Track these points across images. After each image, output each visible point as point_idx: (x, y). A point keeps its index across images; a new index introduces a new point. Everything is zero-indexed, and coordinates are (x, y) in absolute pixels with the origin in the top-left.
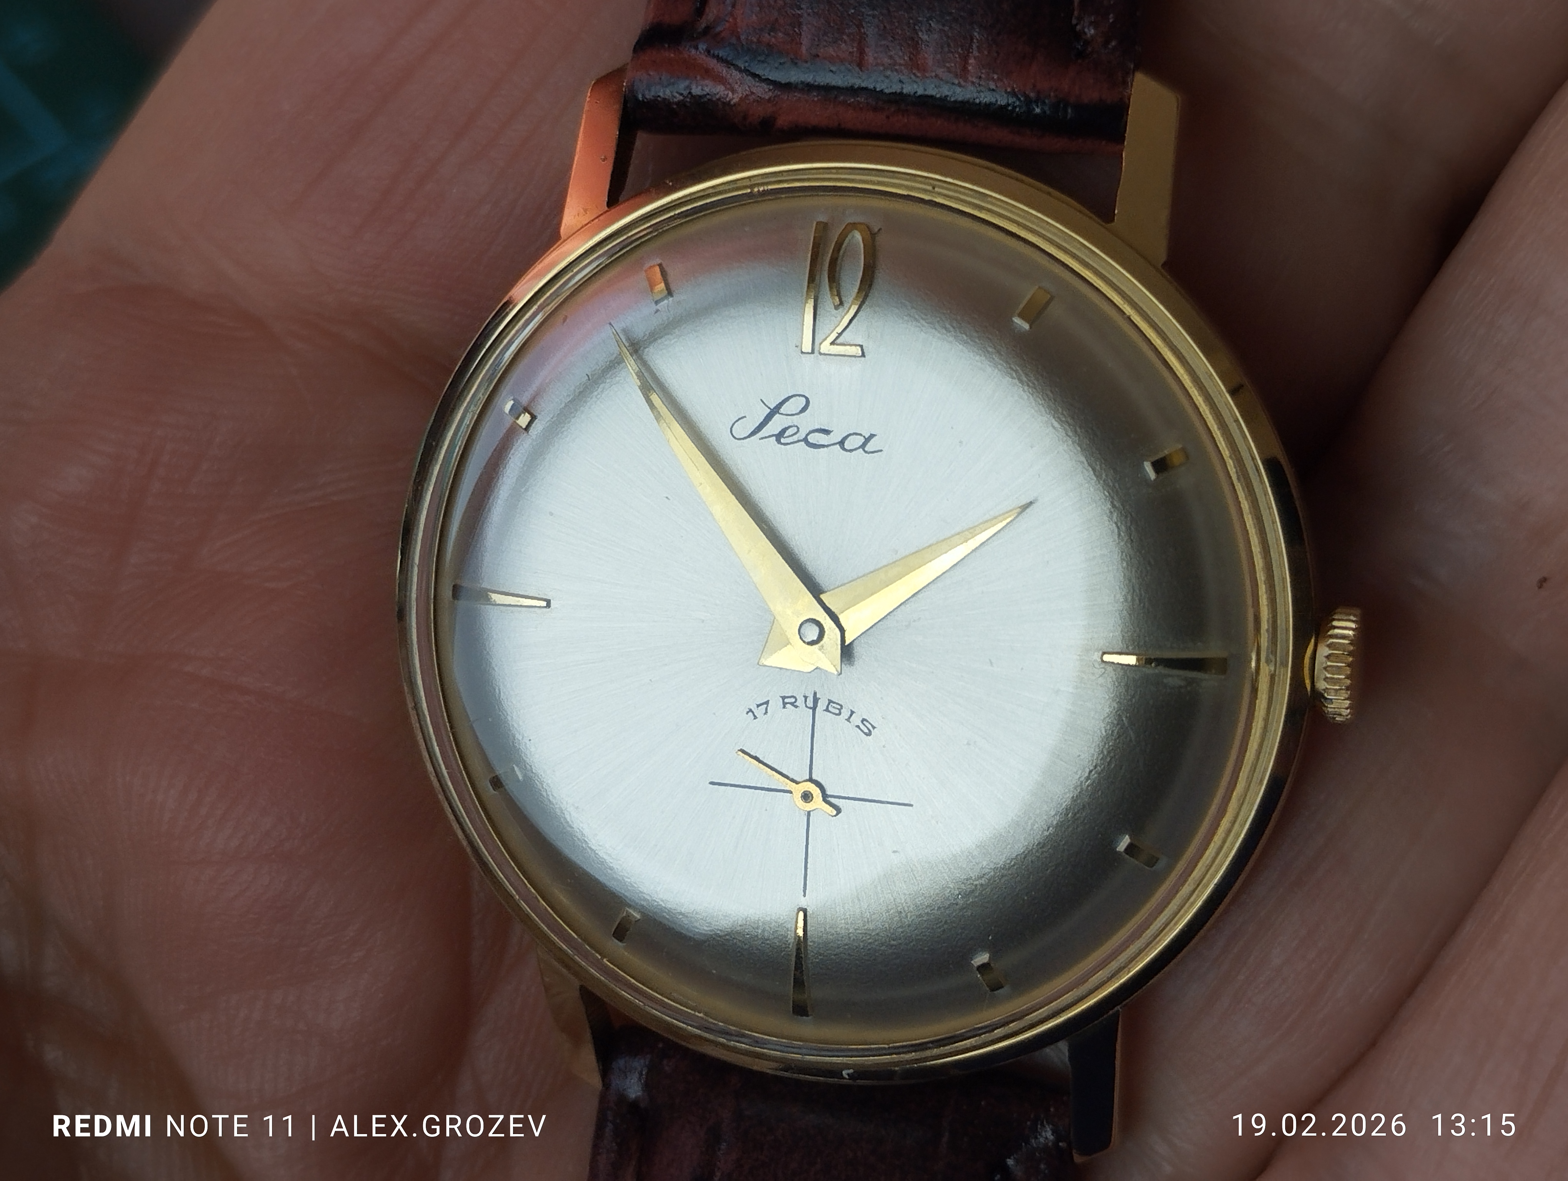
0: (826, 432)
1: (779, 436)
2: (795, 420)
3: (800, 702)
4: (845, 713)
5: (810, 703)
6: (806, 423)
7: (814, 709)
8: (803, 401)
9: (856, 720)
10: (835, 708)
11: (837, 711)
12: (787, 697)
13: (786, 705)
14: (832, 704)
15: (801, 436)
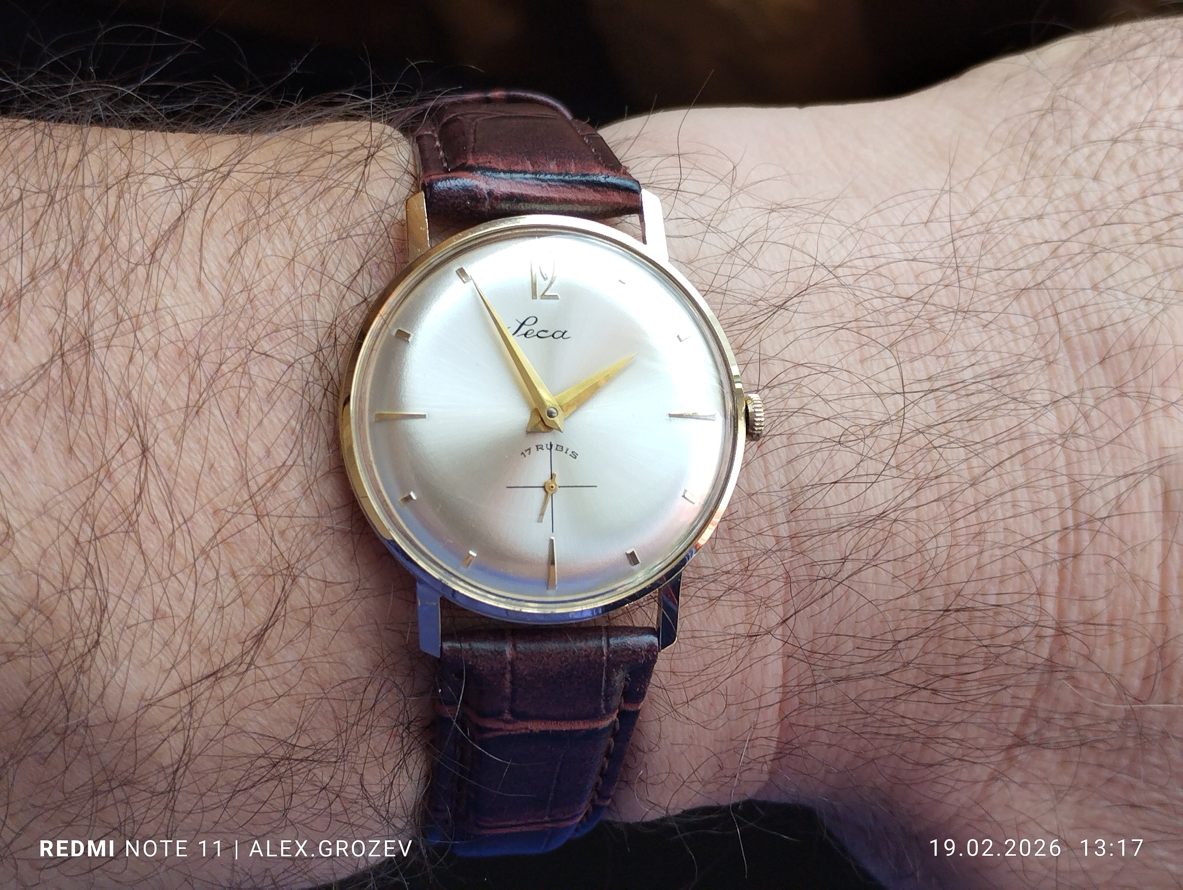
0: (546, 331)
1: (525, 335)
2: (532, 327)
3: (545, 447)
4: (565, 450)
5: (549, 447)
6: (536, 328)
7: (551, 449)
8: (534, 320)
9: (569, 452)
10: (560, 448)
11: (561, 450)
12: (539, 445)
13: (539, 450)
14: (558, 447)
15: (535, 333)
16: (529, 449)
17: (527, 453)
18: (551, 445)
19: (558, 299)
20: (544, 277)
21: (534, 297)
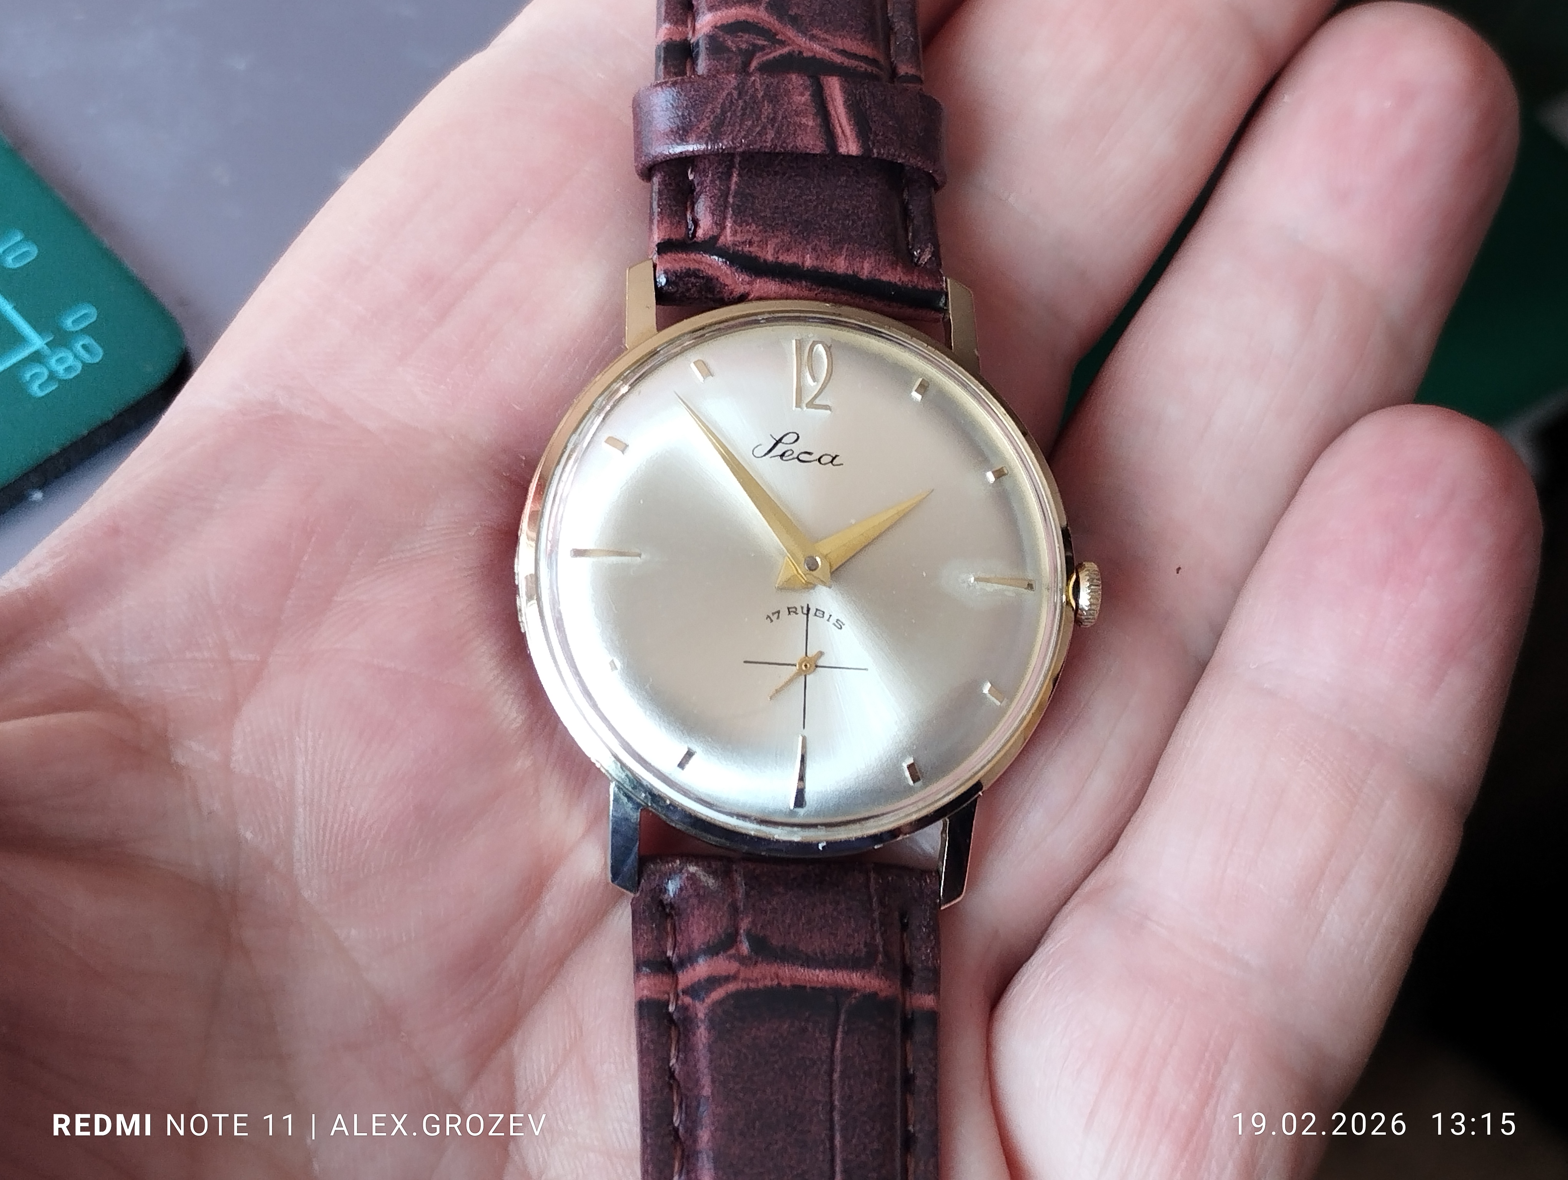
0: (810, 454)
1: (782, 456)
3: (799, 611)
4: (827, 616)
5: (805, 611)
7: (807, 614)
8: (795, 436)
9: (833, 620)
10: (820, 613)
11: (822, 616)
12: (791, 608)
13: (791, 613)
14: (818, 612)
15: (795, 455)
16: (778, 612)
17: (774, 618)
18: (809, 609)
19: (830, 410)
20: (814, 379)
21: (798, 405)
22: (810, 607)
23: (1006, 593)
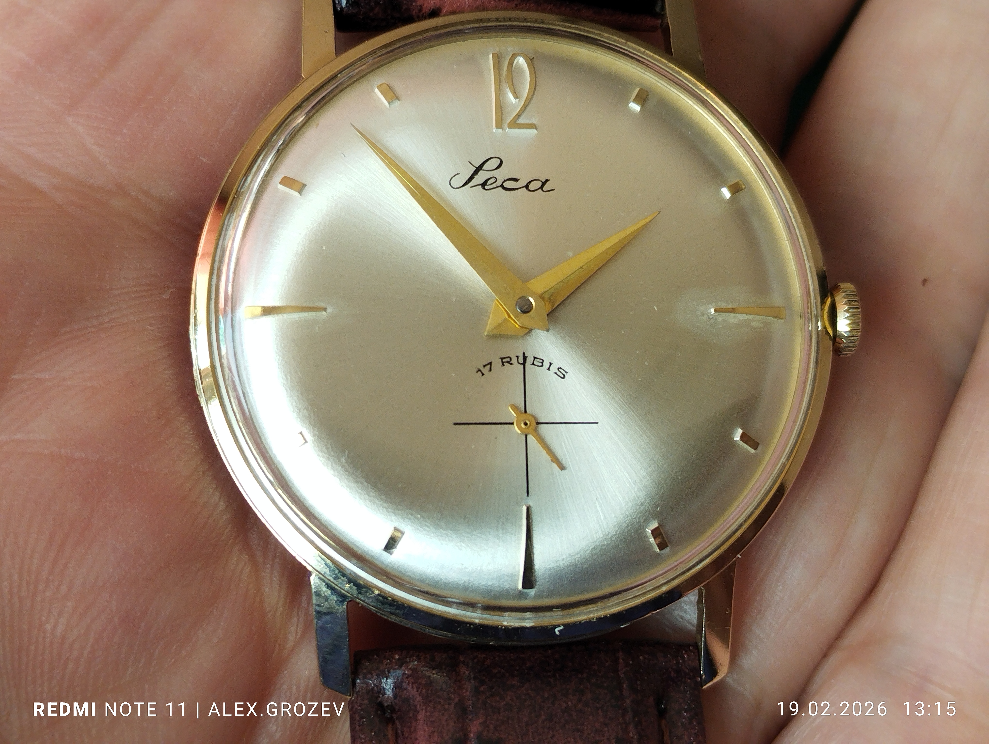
0: (516, 180)
1: (484, 185)
2: (495, 174)
3: (514, 361)
4: (546, 365)
5: (521, 360)
6: (501, 175)
7: (524, 364)
8: (498, 161)
9: (554, 369)
10: (538, 362)
11: (541, 364)
12: (505, 358)
13: (504, 364)
14: (536, 360)
15: (499, 183)
16: (490, 363)
17: (486, 370)
18: (525, 358)
19: (536, 129)
20: (516, 95)
21: (500, 125)
22: (526, 355)
23: (754, 324)
